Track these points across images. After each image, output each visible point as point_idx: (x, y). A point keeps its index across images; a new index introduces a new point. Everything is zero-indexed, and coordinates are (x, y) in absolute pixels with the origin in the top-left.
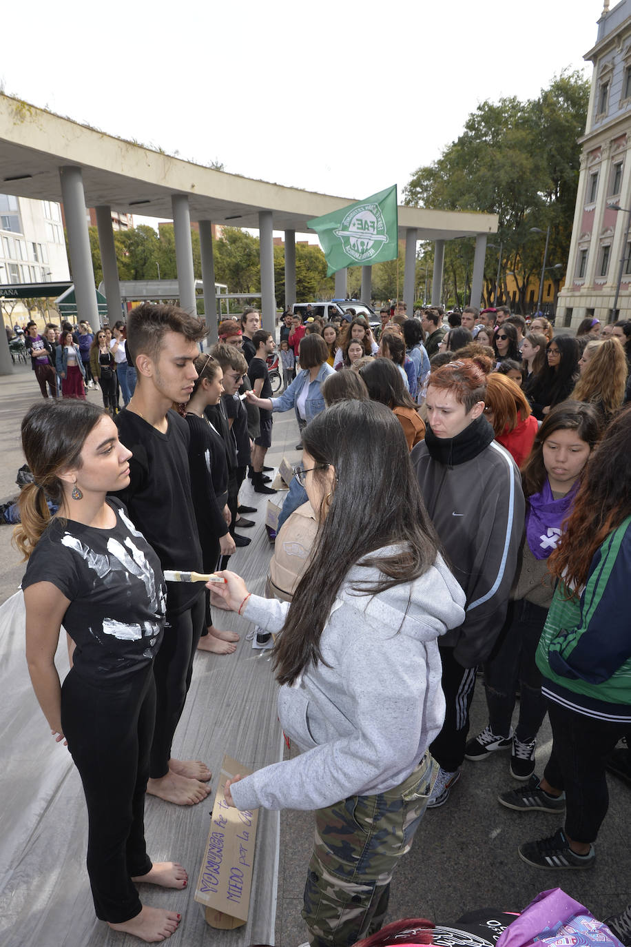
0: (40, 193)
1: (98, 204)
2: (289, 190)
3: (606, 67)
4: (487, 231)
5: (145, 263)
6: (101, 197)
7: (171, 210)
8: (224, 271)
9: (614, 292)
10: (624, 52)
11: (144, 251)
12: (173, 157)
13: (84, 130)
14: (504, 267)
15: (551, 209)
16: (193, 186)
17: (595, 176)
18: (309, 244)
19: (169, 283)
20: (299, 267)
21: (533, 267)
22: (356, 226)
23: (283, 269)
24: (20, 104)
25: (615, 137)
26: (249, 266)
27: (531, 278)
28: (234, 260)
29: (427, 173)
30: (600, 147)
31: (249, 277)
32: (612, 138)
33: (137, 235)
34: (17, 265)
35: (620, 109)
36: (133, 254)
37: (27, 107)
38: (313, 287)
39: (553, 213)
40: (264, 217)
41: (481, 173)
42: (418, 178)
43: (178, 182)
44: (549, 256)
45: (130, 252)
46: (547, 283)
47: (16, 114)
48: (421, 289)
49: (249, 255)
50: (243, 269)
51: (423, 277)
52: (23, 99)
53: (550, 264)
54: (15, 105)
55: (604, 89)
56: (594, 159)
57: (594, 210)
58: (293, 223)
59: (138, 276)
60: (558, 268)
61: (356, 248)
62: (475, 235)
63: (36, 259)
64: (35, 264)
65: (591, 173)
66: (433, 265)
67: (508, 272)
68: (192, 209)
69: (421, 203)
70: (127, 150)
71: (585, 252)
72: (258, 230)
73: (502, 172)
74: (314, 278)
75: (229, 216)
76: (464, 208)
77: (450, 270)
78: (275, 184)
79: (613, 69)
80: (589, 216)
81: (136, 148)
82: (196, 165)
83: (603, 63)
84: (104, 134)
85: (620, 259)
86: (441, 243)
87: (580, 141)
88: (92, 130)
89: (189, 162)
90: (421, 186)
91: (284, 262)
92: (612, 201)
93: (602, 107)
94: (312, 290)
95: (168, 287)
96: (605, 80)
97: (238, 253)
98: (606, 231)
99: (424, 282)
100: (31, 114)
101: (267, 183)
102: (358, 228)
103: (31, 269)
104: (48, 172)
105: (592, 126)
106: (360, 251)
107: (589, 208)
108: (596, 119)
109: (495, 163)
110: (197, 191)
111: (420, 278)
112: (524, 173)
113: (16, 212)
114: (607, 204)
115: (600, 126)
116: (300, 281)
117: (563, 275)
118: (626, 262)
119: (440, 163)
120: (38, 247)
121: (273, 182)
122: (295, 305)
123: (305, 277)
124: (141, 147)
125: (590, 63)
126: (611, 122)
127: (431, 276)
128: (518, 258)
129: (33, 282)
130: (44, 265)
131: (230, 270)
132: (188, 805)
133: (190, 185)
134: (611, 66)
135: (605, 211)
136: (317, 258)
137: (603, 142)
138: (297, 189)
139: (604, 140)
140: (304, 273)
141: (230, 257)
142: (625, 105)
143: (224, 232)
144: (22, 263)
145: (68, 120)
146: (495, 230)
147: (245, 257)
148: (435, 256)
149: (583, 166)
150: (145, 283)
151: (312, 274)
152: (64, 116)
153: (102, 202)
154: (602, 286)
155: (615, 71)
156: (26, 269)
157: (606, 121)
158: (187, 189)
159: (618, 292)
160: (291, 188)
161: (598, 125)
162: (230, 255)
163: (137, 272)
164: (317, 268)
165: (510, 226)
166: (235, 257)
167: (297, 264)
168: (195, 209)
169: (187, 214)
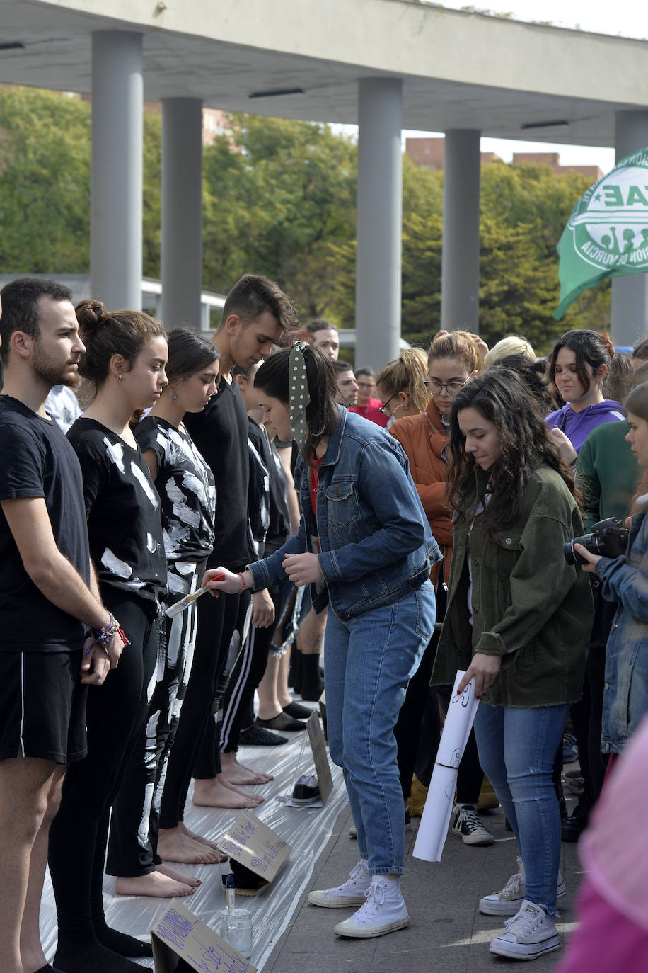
2: (458, 18)
8: (225, 251)
16: (160, 10)
22: (603, 199)
26: (319, 236)
28: (264, 215)
31: (321, 275)
40: (374, 93)
49: (323, 200)
50: (297, 246)
61: (611, 246)
75: (262, 87)
97: (284, 194)
102: (608, 204)
106: (622, 250)
110: (168, 22)
123: (530, 280)
131: (247, 249)
133: (152, 8)
138: (482, 15)
141: (250, 204)
147: (308, 205)
158: (143, 16)
160: (465, 13)
162: (251, 197)
166: (269, 206)
168: (159, 68)
169: (137, 84)
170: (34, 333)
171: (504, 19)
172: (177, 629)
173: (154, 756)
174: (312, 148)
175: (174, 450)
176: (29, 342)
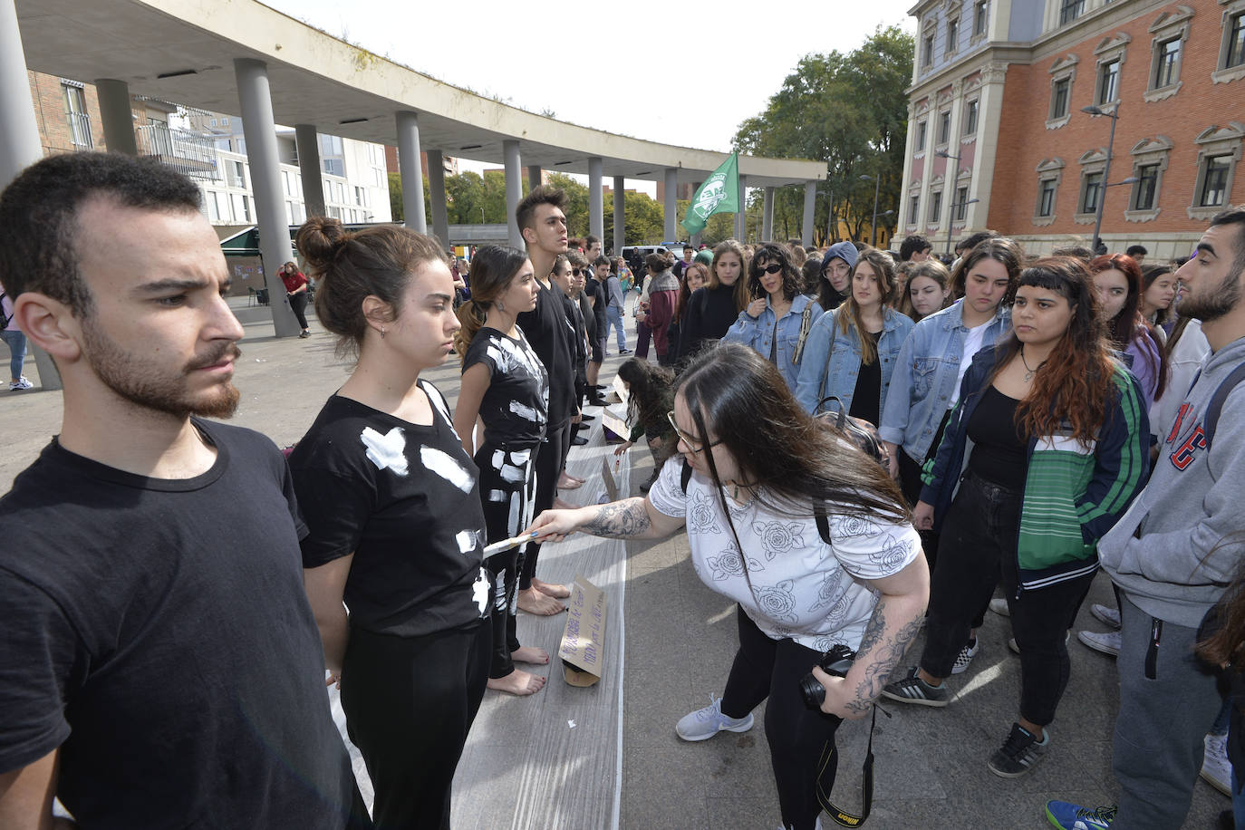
0: (373, 136)
1: (430, 148)
3: (929, 22)
4: (817, 178)
5: (469, 209)
6: (433, 141)
7: (502, 155)
9: (946, 238)
10: (947, 8)
11: (468, 197)
12: (506, 105)
13: (422, 77)
14: (835, 215)
15: (879, 158)
16: (525, 133)
17: (923, 125)
18: (637, 192)
19: (494, 227)
20: (627, 214)
21: (865, 214)
23: (611, 216)
24: (361, 52)
25: (942, 87)
26: (575, 212)
27: (864, 226)
29: (754, 124)
30: (927, 97)
32: (939, 89)
33: (463, 181)
34: (338, 208)
35: (945, 61)
36: (457, 200)
37: (369, 56)
38: (640, 234)
39: (880, 162)
40: (593, 164)
41: (806, 125)
42: (746, 129)
43: (510, 127)
44: (879, 203)
45: (454, 197)
46: (880, 231)
47: (358, 61)
48: (752, 237)
51: (753, 225)
52: (365, 48)
53: (880, 210)
54: (357, 54)
55: (929, 43)
56: (922, 108)
57: (923, 158)
58: (621, 170)
59: (461, 222)
60: (891, 214)
62: (803, 182)
63: (359, 203)
64: (357, 207)
65: (919, 122)
66: (762, 212)
67: (839, 219)
68: (523, 155)
69: (750, 153)
70: (462, 97)
71: (916, 198)
72: (587, 176)
73: (826, 125)
74: (642, 225)
75: (558, 162)
76: (791, 157)
77: (782, 218)
78: (605, 132)
79: (937, 23)
80: (918, 164)
81: (471, 96)
82: (527, 112)
83: (927, 18)
84: (440, 82)
85: (951, 204)
86: (770, 190)
87: (907, 92)
88: (429, 77)
89: (521, 110)
90: (750, 136)
91: (612, 209)
92: (940, 149)
93: (928, 60)
94: (640, 237)
95: (494, 231)
96: (930, 34)
98: (937, 177)
99: (755, 230)
100: (372, 61)
101: (598, 131)
103: (353, 213)
104: (384, 116)
105: (918, 77)
107: (919, 156)
108: (922, 71)
109: (821, 115)
110: (527, 137)
111: (750, 226)
112: (850, 123)
113: (339, 156)
114: (936, 151)
115: (926, 78)
116: (628, 228)
117: (896, 222)
118: (957, 208)
119: (766, 114)
120: (361, 191)
121: (603, 130)
122: (623, 248)
123: (633, 224)
124: (475, 95)
125: (915, 19)
126: (936, 74)
127: (761, 223)
128: (849, 206)
129: (354, 222)
130: (366, 209)
132: (545, 615)
133: (522, 132)
134: (934, 21)
135: (935, 160)
136: (645, 206)
137: (930, 93)
138: (626, 137)
139: (931, 91)
140: (631, 220)
142: (950, 58)
143: (551, 178)
144: (343, 206)
145: (407, 68)
146: (824, 177)
148: (764, 204)
149: (910, 116)
150: (470, 227)
151: (640, 221)
152: (403, 64)
153: (434, 146)
154: (934, 232)
155: (939, 26)
156: (347, 212)
157: (932, 72)
158: (519, 135)
159: (950, 238)
160: (620, 136)
161: (924, 77)
163: (460, 217)
164: (645, 215)
165: (839, 174)
167: (626, 211)
168: (526, 154)
169: (519, 158)
170: (75, 298)
171: (632, 138)
172: (515, 510)
173: (504, 599)
174: (572, 187)
175: (506, 358)
176: (67, 322)
